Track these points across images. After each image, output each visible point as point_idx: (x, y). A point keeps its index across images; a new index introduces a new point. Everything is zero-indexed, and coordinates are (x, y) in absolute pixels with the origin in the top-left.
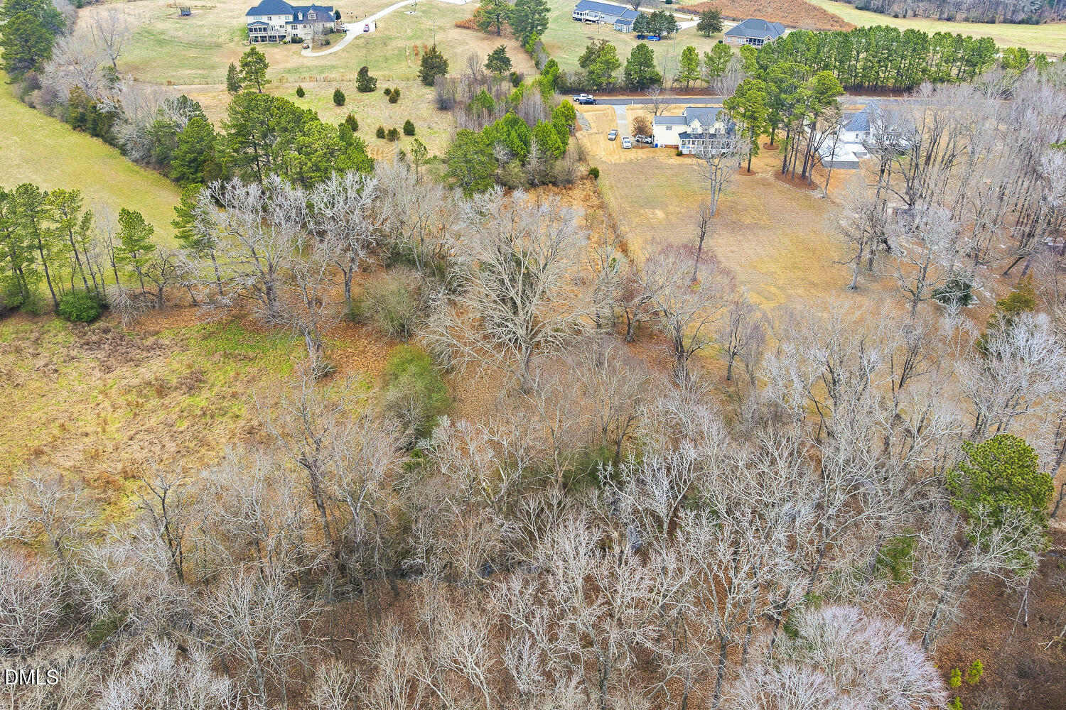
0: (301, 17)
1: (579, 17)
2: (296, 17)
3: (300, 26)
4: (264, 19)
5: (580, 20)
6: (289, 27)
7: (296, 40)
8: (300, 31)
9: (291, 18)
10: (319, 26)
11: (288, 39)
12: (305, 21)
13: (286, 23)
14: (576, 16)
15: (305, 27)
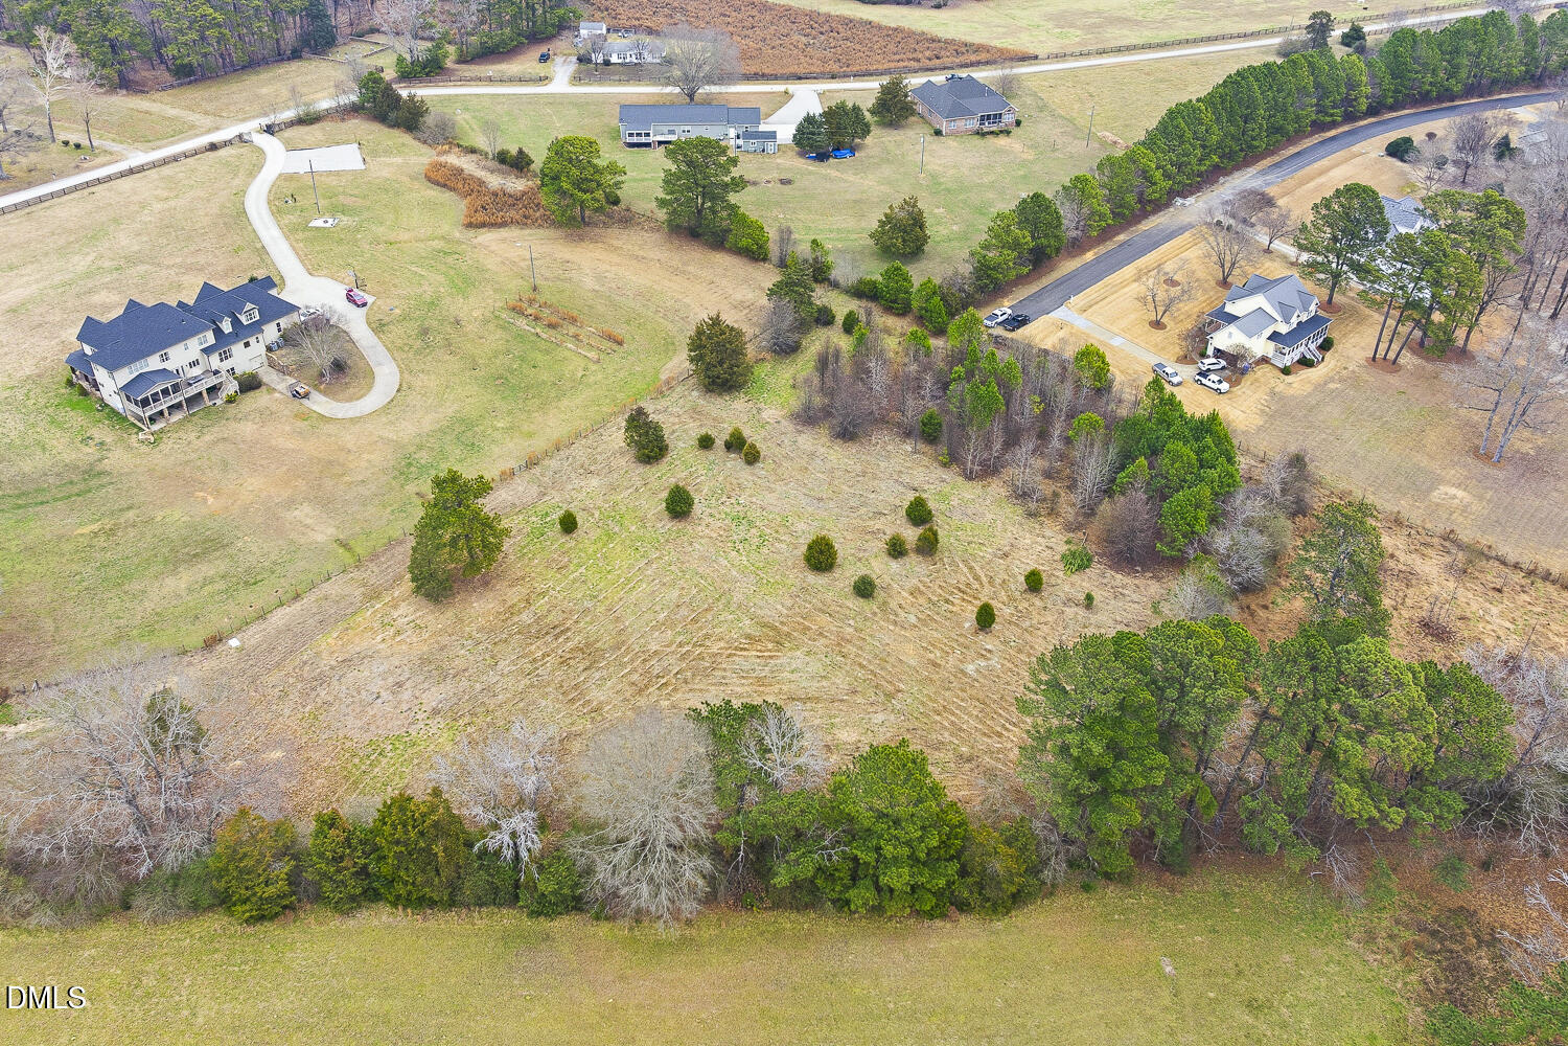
0: (227, 326)
1: (643, 140)
2: (218, 332)
3: (237, 349)
4: (153, 363)
5: (647, 145)
6: (215, 361)
7: (250, 384)
8: (246, 357)
9: (210, 338)
10: (271, 333)
11: (232, 387)
12: (242, 332)
13: (207, 351)
14: (635, 140)
15: (247, 345)
